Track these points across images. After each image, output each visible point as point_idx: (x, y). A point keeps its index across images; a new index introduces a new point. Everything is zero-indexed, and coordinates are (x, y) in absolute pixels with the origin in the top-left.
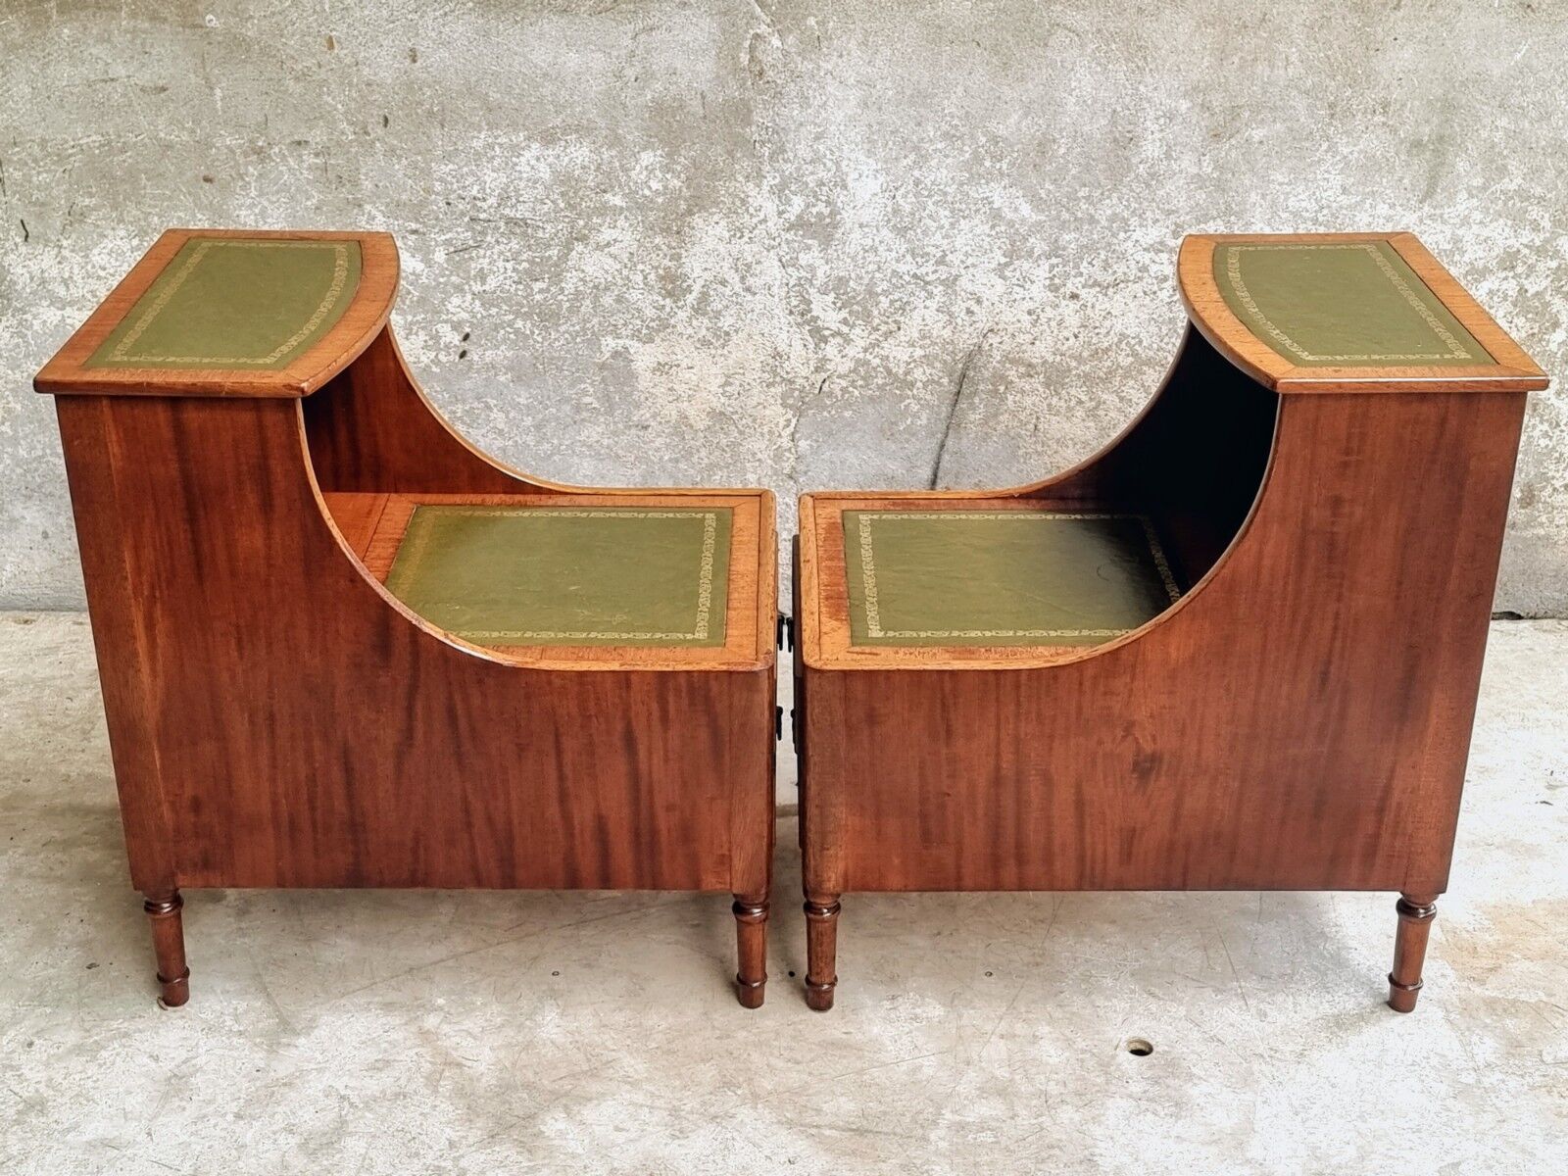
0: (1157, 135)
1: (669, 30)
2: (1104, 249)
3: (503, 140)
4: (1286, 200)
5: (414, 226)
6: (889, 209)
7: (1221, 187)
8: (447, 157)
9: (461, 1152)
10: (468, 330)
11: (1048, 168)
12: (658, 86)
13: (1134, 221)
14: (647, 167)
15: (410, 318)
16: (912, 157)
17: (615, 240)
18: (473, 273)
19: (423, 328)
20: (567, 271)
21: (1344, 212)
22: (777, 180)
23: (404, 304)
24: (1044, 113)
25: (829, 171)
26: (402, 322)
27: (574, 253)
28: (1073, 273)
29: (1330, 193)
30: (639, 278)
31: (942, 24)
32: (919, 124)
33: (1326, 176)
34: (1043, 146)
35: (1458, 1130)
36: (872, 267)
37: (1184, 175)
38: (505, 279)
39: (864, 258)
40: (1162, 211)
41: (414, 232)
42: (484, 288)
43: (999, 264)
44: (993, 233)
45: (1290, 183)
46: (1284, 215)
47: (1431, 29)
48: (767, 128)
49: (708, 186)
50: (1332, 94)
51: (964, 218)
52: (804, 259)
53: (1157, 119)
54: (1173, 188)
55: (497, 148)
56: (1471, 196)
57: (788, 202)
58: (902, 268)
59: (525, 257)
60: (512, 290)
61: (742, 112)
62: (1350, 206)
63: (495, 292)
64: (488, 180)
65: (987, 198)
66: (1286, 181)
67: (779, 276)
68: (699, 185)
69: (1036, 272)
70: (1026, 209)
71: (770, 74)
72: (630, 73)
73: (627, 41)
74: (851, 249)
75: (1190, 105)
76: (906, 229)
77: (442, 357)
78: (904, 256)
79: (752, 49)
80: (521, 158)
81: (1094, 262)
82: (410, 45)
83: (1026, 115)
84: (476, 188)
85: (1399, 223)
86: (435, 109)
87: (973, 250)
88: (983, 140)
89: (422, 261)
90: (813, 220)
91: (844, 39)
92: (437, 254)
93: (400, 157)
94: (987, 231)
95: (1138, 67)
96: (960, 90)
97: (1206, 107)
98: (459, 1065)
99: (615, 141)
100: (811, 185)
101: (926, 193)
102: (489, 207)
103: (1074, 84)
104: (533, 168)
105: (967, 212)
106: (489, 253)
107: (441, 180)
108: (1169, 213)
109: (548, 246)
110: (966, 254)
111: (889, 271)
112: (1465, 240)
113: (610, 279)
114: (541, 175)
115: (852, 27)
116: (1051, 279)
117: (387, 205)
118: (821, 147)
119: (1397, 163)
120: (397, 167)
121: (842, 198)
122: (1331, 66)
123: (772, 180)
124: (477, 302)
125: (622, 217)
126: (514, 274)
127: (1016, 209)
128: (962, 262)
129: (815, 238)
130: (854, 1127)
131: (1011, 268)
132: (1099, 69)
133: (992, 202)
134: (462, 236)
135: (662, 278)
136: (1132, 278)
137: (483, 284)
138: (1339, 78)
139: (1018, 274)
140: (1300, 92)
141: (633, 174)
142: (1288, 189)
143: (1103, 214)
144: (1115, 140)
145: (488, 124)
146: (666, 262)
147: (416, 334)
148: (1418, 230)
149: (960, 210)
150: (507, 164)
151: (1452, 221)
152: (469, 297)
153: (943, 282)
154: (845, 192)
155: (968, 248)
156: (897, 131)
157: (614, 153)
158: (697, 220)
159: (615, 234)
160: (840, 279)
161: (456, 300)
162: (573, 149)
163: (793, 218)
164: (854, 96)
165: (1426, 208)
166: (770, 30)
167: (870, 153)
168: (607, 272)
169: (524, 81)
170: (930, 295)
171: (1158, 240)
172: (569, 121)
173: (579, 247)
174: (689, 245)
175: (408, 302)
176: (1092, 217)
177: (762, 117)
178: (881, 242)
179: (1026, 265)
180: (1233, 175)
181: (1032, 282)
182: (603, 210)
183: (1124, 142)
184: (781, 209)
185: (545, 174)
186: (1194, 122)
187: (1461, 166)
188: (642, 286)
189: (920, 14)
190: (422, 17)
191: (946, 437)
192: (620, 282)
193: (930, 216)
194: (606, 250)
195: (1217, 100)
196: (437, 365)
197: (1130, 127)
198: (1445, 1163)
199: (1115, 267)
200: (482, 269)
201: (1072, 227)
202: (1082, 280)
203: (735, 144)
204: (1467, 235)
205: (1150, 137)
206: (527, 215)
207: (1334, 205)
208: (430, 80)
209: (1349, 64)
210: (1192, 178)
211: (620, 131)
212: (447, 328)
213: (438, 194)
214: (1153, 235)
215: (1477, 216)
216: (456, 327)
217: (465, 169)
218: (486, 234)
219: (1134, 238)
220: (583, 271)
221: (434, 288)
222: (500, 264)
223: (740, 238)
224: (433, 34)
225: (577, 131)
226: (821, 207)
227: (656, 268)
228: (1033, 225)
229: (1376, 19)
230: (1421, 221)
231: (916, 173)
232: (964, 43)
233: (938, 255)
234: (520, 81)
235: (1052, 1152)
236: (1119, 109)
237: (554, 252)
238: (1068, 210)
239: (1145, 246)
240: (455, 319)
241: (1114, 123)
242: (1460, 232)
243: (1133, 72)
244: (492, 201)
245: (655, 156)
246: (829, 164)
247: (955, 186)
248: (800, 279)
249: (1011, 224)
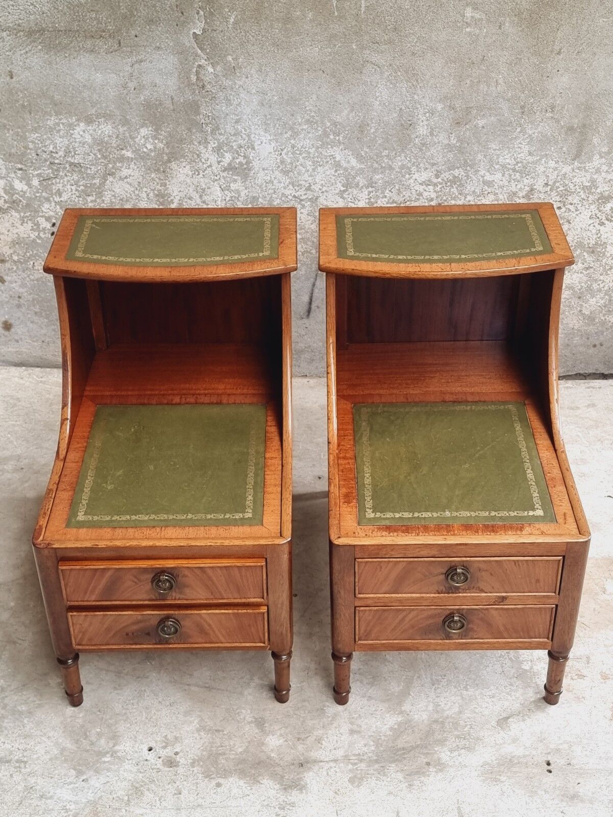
0: (425, 123)
1: (151, 62)
2: (398, 183)
3: (64, 121)
4: (498, 158)
5: (19, 166)
6: (278, 161)
7: (461, 150)
8: (35, 130)
9: (7, 694)
10: (54, 221)
11: (365, 139)
12: (147, 93)
13: (414, 169)
14: (144, 137)
15: (22, 214)
16: (290, 133)
17: (130, 175)
18: (54, 191)
19: (30, 220)
20: (105, 191)
21: (530, 165)
22: (216, 145)
23: (19, 207)
24: (362, 110)
25: (244, 140)
26: (18, 216)
27: (108, 182)
28: (381, 196)
29: (522, 155)
30: (144, 195)
31: (302, 60)
32: (293, 115)
33: (520, 146)
34: (362, 128)
35: (514, 698)
36: (271, 191)
37: (440, 144)
38: (72, 194)
39: (266, 186)
40: (429, 163)
41: (21, 169)
42: (61, 199)
43: (340, 191)
44: (336, 174)
45: (499, 150)
46: (497, 167)
47: (579, 65)
48: (209, 116)
49: (178, 147)
50: (522, 101)
51: (320, 166)
52: (233, 186)
53: (425, 114)
54: (435, 151)
55: (61, 125)
56: (601, 157)
57: (223, 157)
58: (287, 192)
59: (81, 183)
60: (76, 200)
61: (194, 107)
62: (533, 162)
63: (67, 201)
64: (58, 142)
65: (332, 155)
66: (497, 148)
67: (220, 195)
68: (173, 147)
69: (361, 196)
70: (354, 162)
71: (208, 87)
72: (131, 85)
73: (128, 68)
74: (259, 182)
75: (443, 106)
76: (288, 172)
77: (42, 235)
78: (288, 186)
79: (197, 73)
80: (75, 131)
81: (392, 190)
82: (9, 69)
83: (352, 111)
84: (51, 146)
85: (561, 171)
86: (26, 104)
87: (326, 183)
88: (329, 124)
89: (26, 184)
90: (237, 166)
91: (249, 67)
92: (34, 181)
93: (8, 130)
94: (333, 173)
95: (413, 85)
96: (314, 97)
97: (452, 108)
98: (15, 643)
99: (125, 122)
100: (235, 147)
101: (298, 152)
102: (60, 157)
103: (378, 94)
104: (81, 136)
105: (322, 163)
106: (62, 181)
107: (32, 142)
108: (434, 164)
109: (94, 178)
110: (322, 185)
111: (280, 193)
112: (598, 181)
113: (129, 196)
114: (87, 140)
115: (252, 61)
116: (369, 199)
117: (4, 155)
118: (239, 127)
119: (560, 139)
120: (7, 135)
121: (252, 154)
122: (522, 85)
123: (213, 144)
124: (58, 207)
125: (133, 163)
126: (76, 192)
127: (349, 162)
128: (320, 189)
129: (238, 176)
130: (207, 685)
131: (347, 193)
132: (391, 86)
133: (335, 158)
134: (47, 172)
135: (157, 195)
136: (414, 199)
137: (60, 197)
138: (526, 92)
139: (351, 197)
140: (504, 99)
141: (137, 140)
142: (498, 152)
143: (397, 164)
144: (402, 125)
145: (55, 112)
146: (159, 187)
147: (27, 223)
148: (571, 175)
149: (318, 162)
150: (67, 134)
151: (591, 170)
152: (53, 204)
153: (310, 200)
154: (254, 151)
155: (323, 182)
156: (281, 119)
157: (125, 129)
158: (173, 165)
159: (130, 172)
160: (254, 197)
161: (46, 206)
162: (103, 127)
163: (226, 165)
164: (255, 100)
165: (576, 164)
166: (207, 63)
167: (266, 131)
168: (127, 192)
169: (73, 89)
170: (303, 206)
171: (427, 179)
172: (99, 111)
173: (110, 179)
174: (170, 179)
175: (20, 206)
176: (391, 166)
177: (205, 110)
178: (275, 178)
179: (355, 192)
180: (468, 144)
181: (359, 201)
182: (122, 159)
183: (407, 126)
184: (219, 159)
185: (88, 139)
186: (445, 115)
187: (596, 140)
188: (146, 199)
189: (290, 55)
190: (14, 54)
191: (316, 280)
192: (134, 197)
193: (301, 165)
194: (125, 180)
195: (458, 104)
196: (39, 239)
197: (410, 118)
198: (502, 717)
199: (404, 193)
200: (59, 189)
201: (380, 172)
202: (386, 200)
203: (192, 124)
204: (599, 178)
205: (421, 124)
206: (80, 161)
207: (524, 161)
208: (21, 88)
209: (532, 85)
210: (445, 146)
211: (128, 117)
212: (43, 220)
213: (31, 149)
214: (424, 176)
215: (605, 168)
216: (48, 219)
217: (45, 137)
218: (59, 171)
219: (414, 178)
220: (114, 191)
221: (34, 199)
222: (69, 187)
223: (198, 175)
224: (21, 63)
225: (104, 117)
226: (241, 159)
227: (153, 190)
228: (358, 170)
229: (547, 59)
230: (573, 170)
231: (292, 142)
232: (315, 71)
233: (307, 186)
234: (71, 89)
235: (304, 704)
236: (403, 108)
237: (97, 181)
238: (377, 162)
239: (420, 182)
240: (47, 215)
241: (401, 116)
242: (595, 177)
243: (411, 88)
244: (61, 153)
245: (148, 130)
246: (244, 136)
247: (314, 149)
248: (232, 197)
249: (346, 169)
